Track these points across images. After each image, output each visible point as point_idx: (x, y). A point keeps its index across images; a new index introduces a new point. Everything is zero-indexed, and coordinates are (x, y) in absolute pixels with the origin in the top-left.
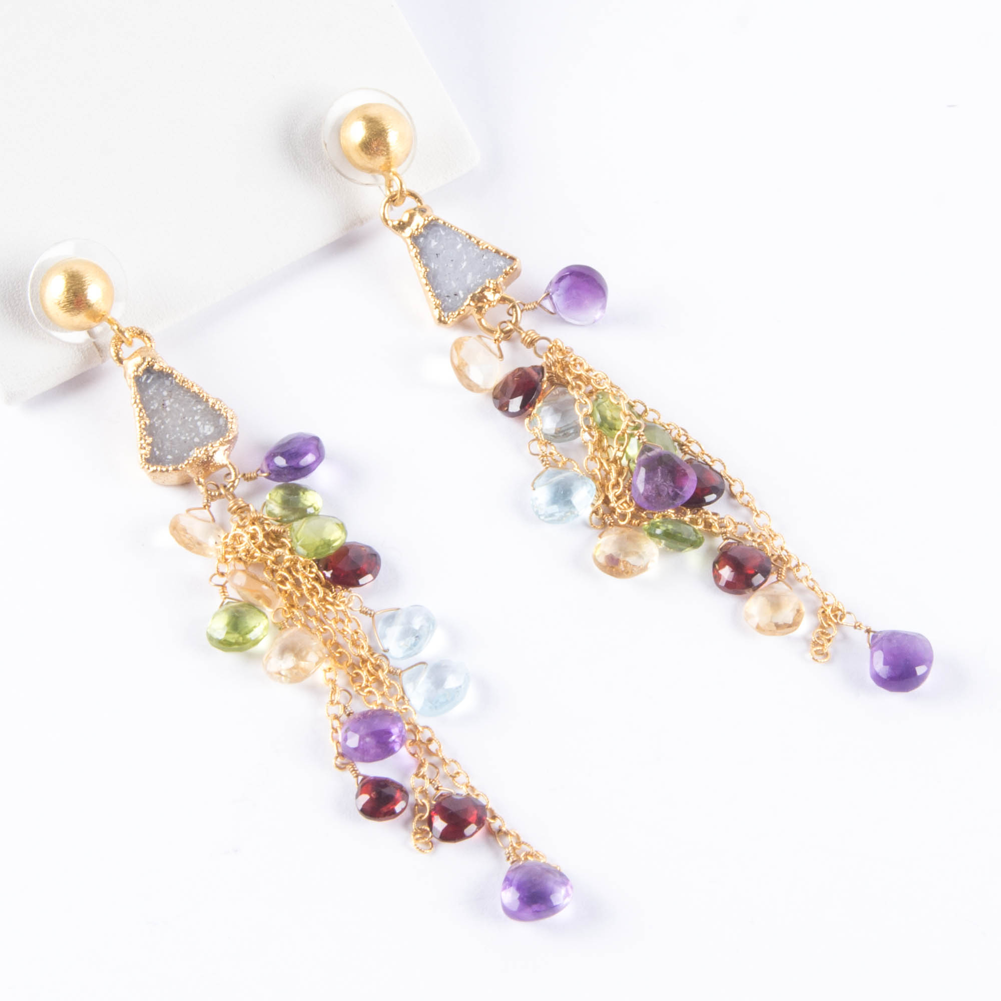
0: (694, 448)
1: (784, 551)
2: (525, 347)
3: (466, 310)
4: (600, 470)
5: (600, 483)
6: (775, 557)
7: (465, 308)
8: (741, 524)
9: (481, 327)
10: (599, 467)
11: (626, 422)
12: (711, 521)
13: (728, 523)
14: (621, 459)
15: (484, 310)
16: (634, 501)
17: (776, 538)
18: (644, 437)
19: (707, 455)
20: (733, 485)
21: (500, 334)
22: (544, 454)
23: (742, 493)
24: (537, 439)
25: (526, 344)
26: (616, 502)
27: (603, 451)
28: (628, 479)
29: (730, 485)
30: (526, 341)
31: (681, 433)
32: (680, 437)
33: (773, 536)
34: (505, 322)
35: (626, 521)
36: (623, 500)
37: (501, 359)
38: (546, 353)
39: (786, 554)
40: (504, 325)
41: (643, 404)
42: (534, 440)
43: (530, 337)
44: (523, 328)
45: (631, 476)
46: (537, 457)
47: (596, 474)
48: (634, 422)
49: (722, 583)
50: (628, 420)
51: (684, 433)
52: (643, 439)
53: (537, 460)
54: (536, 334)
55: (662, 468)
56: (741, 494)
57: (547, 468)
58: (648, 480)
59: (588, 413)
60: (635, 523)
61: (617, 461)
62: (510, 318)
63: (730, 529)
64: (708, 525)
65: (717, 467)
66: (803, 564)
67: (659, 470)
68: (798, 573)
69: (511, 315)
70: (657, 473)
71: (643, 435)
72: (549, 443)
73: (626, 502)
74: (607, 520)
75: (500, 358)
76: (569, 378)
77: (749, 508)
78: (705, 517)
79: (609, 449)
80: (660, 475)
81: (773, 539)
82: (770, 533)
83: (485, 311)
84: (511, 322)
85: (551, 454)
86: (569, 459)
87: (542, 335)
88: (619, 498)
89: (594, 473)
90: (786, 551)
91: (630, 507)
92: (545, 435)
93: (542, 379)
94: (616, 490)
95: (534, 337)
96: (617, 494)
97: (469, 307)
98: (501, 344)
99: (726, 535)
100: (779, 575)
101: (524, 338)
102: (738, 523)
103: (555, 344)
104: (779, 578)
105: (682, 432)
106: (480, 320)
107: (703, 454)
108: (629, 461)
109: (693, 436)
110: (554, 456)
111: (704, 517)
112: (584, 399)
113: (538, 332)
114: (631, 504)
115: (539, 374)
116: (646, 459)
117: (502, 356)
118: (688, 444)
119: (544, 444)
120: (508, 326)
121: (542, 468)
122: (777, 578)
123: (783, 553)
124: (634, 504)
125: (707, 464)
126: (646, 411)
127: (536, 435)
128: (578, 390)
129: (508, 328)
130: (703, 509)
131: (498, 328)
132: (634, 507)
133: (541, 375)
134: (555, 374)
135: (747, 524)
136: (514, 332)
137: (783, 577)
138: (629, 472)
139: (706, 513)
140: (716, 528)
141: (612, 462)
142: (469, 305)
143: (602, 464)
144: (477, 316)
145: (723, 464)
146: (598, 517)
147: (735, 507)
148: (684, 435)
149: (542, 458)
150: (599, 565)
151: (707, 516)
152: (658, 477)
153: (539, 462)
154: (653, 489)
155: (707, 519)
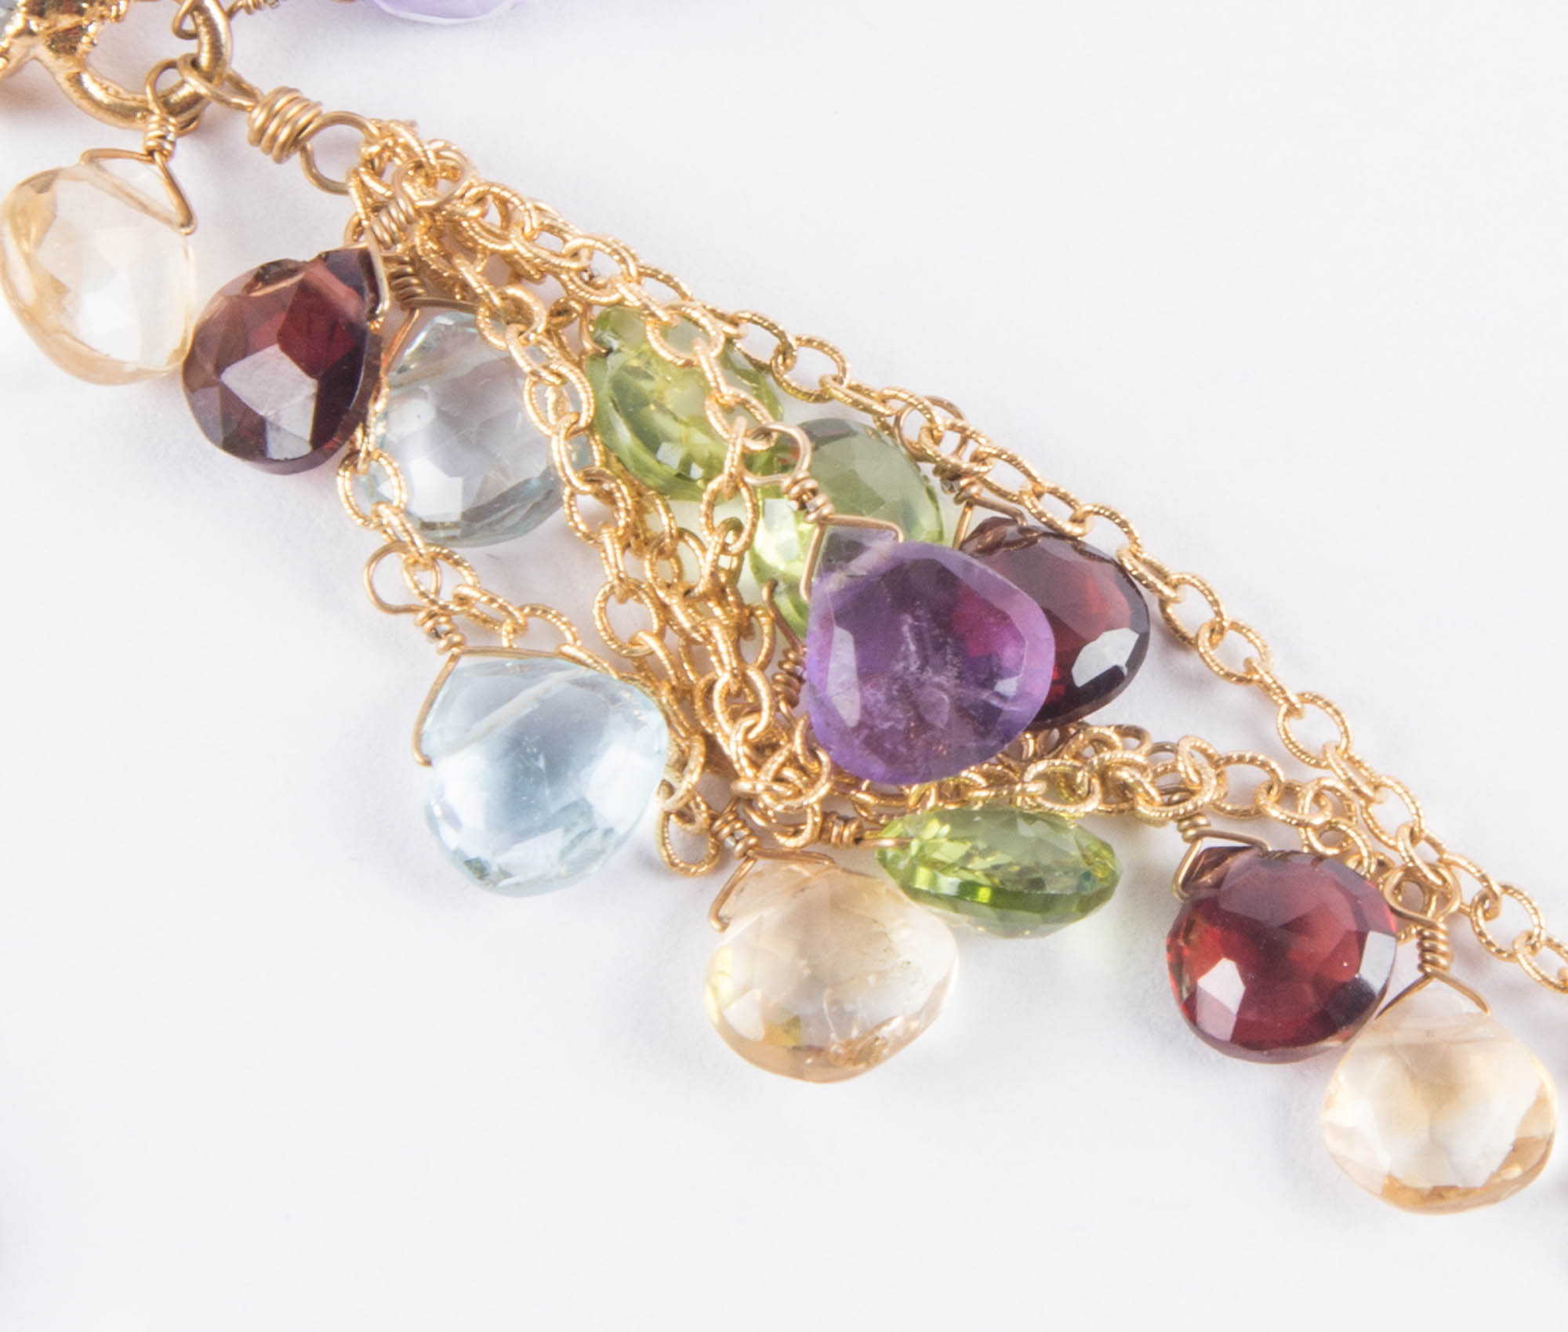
0: (1001, 474)
1: (1423, 844)
2: (269, 159)
3: (13, 50)
4: (661, 635)
5: (673, 689)
6: (1395, 877)
7: (11, 43)
8: (1241, 759)
9: (84, 103)
10: (656, 626)
11: (739, 442)
12: (1125, 775)
13: (1191, 771)
14: (734, 575)
15: (85, 39)
16: (823, 757)
17: (1378, 796)
18: (819, 500)
19: (1054, 492)
20: (1175, 601)
21: (164, 122)
22: (435, 608)
23: (1217, 630)
24: (395, 545)
25: (276, 150)
26: (757, 765)
27: (661, 552)
28: (778, 657)
29: (1163, 603)
30: (274, 137)
31: (939, 420)
32: (937, 441)
33: (1367, 790)
34: (171, 65)
35: (808, 830)
36: (779, 758)
37: (188, 230)
38: (357, 173)
39: (1433, 856)
40: (171, 77)
41: (771, 327)
42: (385, 551)
43: (284, 123)
44: (250, 79)
45: (788, 645)
46: (406, 618)
47: (652, 653)
48: (765, 433)
49: (1225, 1029)
50: (742, 431)
51: (950, 419)
52: (817, 508)
53: (412, 629)
54: (307, 106)
55: (916, 618)
56: (1212, 631)
57: (454, 658)
58: (866, 672)
59: (582, 423)
60: (840, 835)
61: (723, 591)
62: (189, 47)
63: (1206, 797)
64: (1119, 792)
65: (1101, 537)
66: (1506, 888)
67: (905, 629)
68: (1490, 923)
69: (193, 36)
70: (902, 640)
71: (814, 492)
72: (447, 557)
73: (792, 760)
74: (730, 842)
75: (183, 226)
76: (471, 273)
77: (1253, 685)
78: (1102, 760)
79: (681, 545)
80: (913, 648)
81: (1369, 800)
82: (1351, 774)
83: (92, 43)
84: (194, 63)
85: (462, 600)
86: (534, 610)
87: (329, 108)
88: (762, 750)
89: (639, 651)
90: (1434, 845)
91: (813, 781)
92: (427, 526)
93: (374, 309)
94: (748, 722)
95: (302, 121)
96: (752, 735)
97: (26, 40)
98: (173, 165)
99: (1195, 826)
100: (1428, 957)
101: (262, 130)
102: (1229, 761)
103: (390, 143)
104: (1429, 969)
105: (941, 417)
106: (76, 80)
107: (1039, 496)
108: (773, 586)
109: (991, 433)
110: (473, 606)
111: (1095, 761)
112: (554, 367)
113: (309, 93)
114: (813, 767)
115: (359, 290)
116: (848, 589)
117: (188, 219)
118: (976, 468)
119: (426, 565)
120: (183, 83)
121: (434, 657)
122: (1421, 967)
123: (1421, 857)
124: (826, 770)
125: (1060, 535)
126: (785, 351)
127: (389, 530)
128: (521, 328)
129: (185, 92)
130: (1085, 726)
131: (148, 90)
132: (828, 780)
133: (369, 296)
134: (412, 263)
135: (1261, 757)
136: (209, 103)
137: (1443, 961)
138: (778, 630)
139: (1100, 743)
140: (1150, 801)
141: (705, 597)
142: (27, 32)
143: (663, 608)
144: (62, 67)
145: (1123, 524)
146: (689, 827)
147: (1197, 684)
148: (953, 427)
149: (430, 624)
150: (740, 1043)
151: (1107, 755)
152: (906, 658)
153: (420, 636)
154: (890, 700)
155: (1108, 767)
